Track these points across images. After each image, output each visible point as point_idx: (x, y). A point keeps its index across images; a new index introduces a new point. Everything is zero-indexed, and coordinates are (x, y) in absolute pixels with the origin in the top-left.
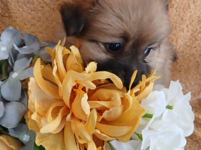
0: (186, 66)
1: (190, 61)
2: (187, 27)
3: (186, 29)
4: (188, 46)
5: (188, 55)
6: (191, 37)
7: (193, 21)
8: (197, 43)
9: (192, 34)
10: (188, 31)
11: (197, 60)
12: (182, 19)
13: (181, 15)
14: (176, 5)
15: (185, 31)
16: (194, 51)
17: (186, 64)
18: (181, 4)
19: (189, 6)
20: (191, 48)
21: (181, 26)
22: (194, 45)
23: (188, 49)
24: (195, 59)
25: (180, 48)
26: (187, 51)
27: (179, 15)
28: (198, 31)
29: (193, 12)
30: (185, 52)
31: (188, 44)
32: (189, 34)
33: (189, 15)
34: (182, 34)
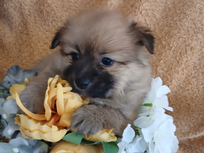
0: (178, 105)
1: (182, 102)
2: (183, 70)
3: (181, 72)
4: (182, 88)
5: (180, 96)
6: (185, 80)
7: (189, 66)
8: (190, 86)
9: (186, 77)
10: (183, 74)
11: (188, 103)
12: (178, 62)
13: (178, 58)
14: (173, 48)
15: (180, 74)
16: (186, 93)
18: (178, 48)
19: (186, 51)
20: (184, 90)
21: (177, 68)
22: (187, 88)
24: (187, 101)
25: (174, 88)
26: (180, 92)
27: (176, 58)
28: (193, 76)
29: (189, 58)
30: (178, 92)
31: (182, 86)
32: (183, 77)
33: (185, 60)
34: (177, 76)
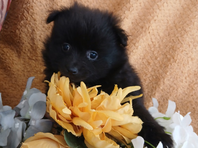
0: (184, 111)
1: (187, 107)
2: (186, 78)
3: (184, 80)
4: (186, 94)
5: (186, 102)
6: (189, 87)
7: (190, 74)
8: (194, 92)
9: (189, 85)
10: (186, 82)
11: (193, 106)
12: (182, 72)
13: (182, 69)
14: (178, 60)
15: (184, 82)
16: (191, 99)
17: (185, 109)
18: (181, 60)
19: (188, 62)
20: (189, 96)
21: (181, 77)
22: (191, 94)
23: (186, 96)
24: (192, 105)
25: (180, 95)
26: (186, 98)
27: (180, 69)
28: (194, 82)
29: (190, 67)
30: (184, 99)
31: (186, 92)
32: (187, 84)
33: (187, 70)
34: (181, 84)
